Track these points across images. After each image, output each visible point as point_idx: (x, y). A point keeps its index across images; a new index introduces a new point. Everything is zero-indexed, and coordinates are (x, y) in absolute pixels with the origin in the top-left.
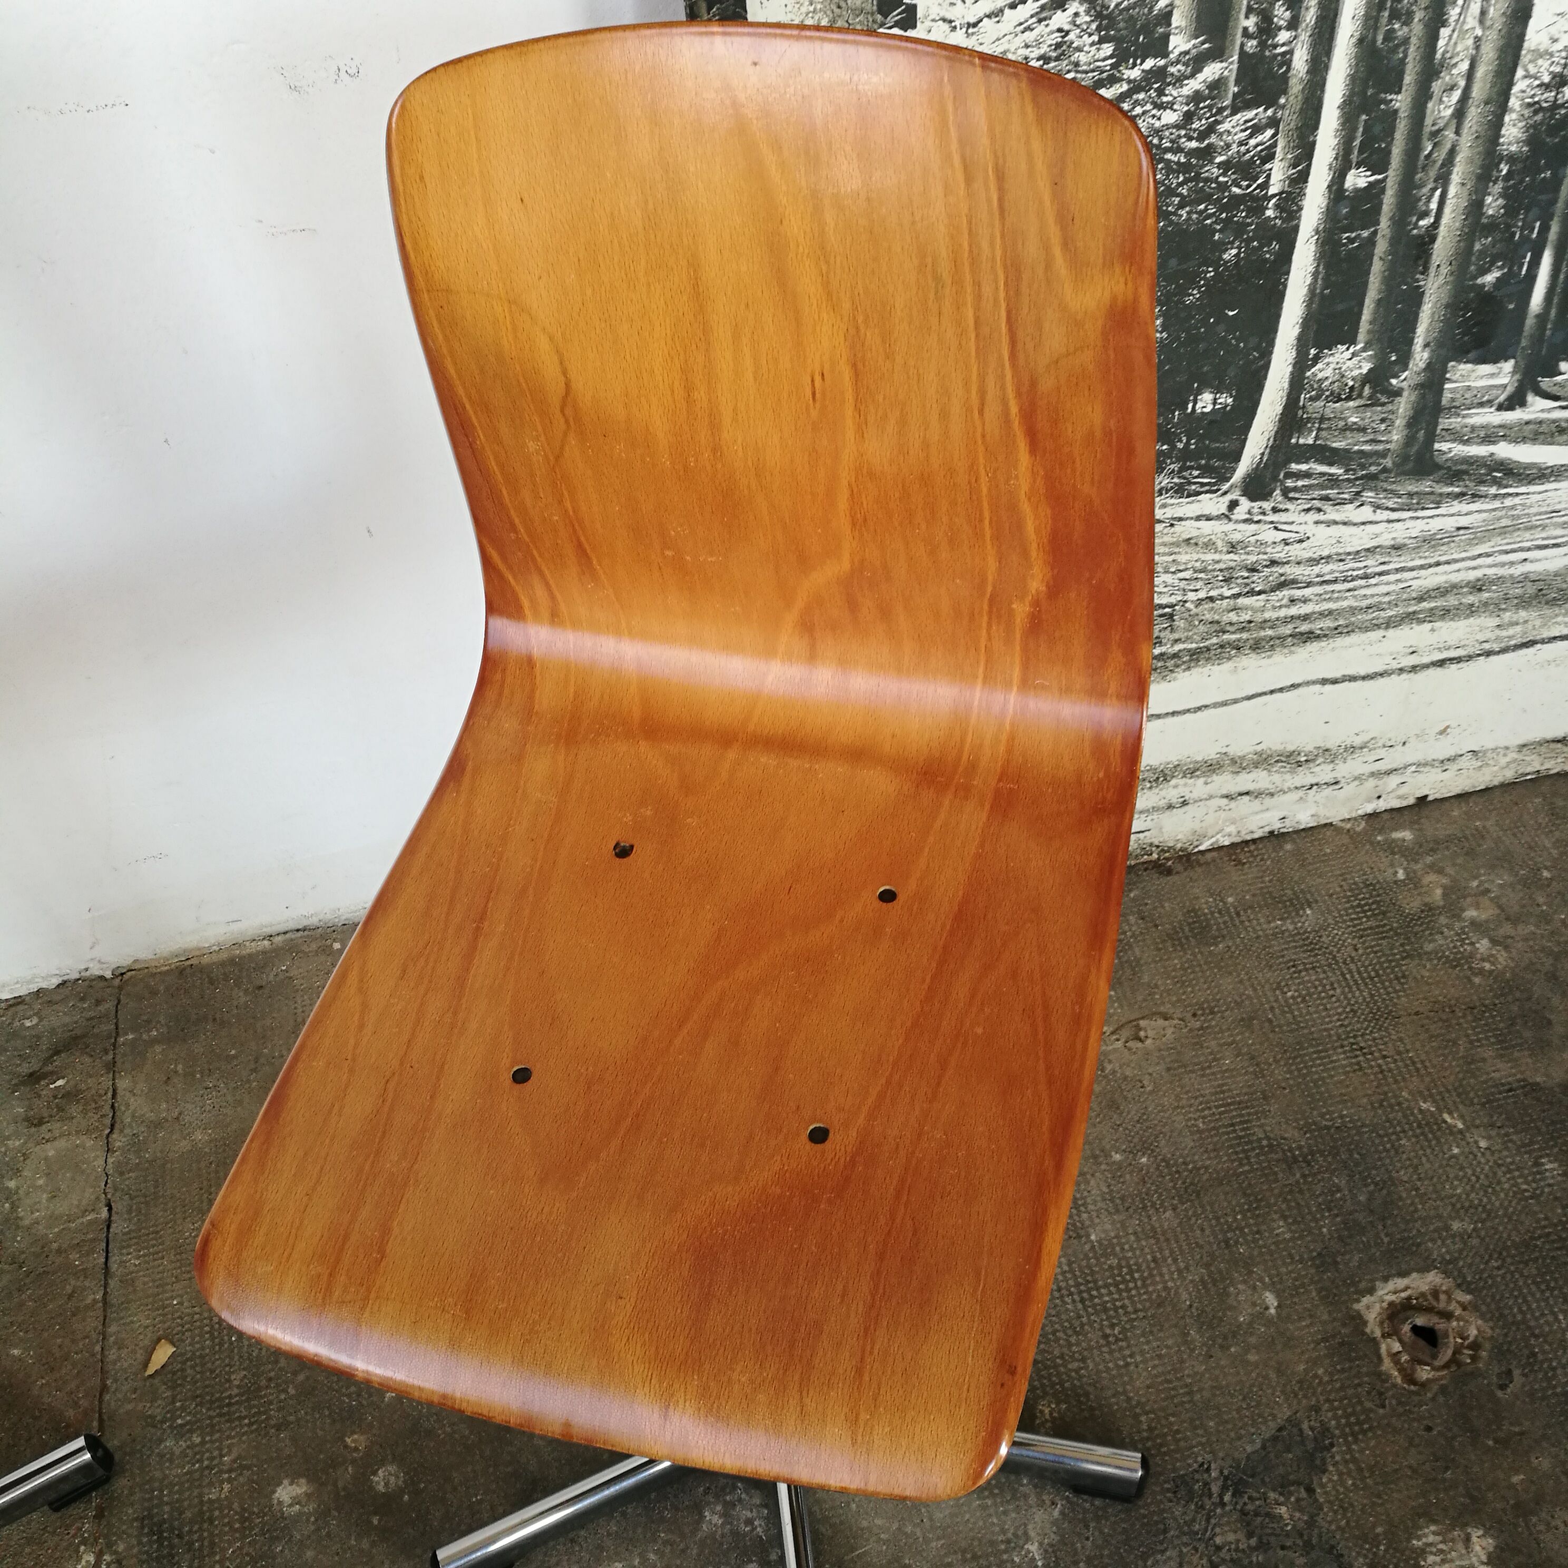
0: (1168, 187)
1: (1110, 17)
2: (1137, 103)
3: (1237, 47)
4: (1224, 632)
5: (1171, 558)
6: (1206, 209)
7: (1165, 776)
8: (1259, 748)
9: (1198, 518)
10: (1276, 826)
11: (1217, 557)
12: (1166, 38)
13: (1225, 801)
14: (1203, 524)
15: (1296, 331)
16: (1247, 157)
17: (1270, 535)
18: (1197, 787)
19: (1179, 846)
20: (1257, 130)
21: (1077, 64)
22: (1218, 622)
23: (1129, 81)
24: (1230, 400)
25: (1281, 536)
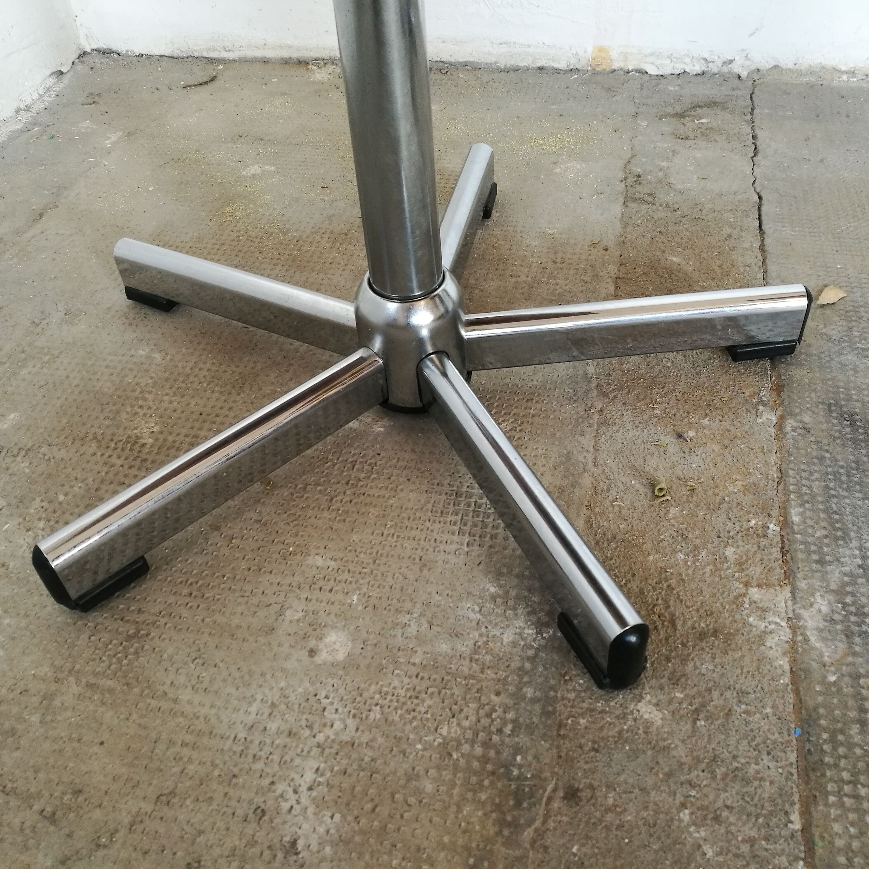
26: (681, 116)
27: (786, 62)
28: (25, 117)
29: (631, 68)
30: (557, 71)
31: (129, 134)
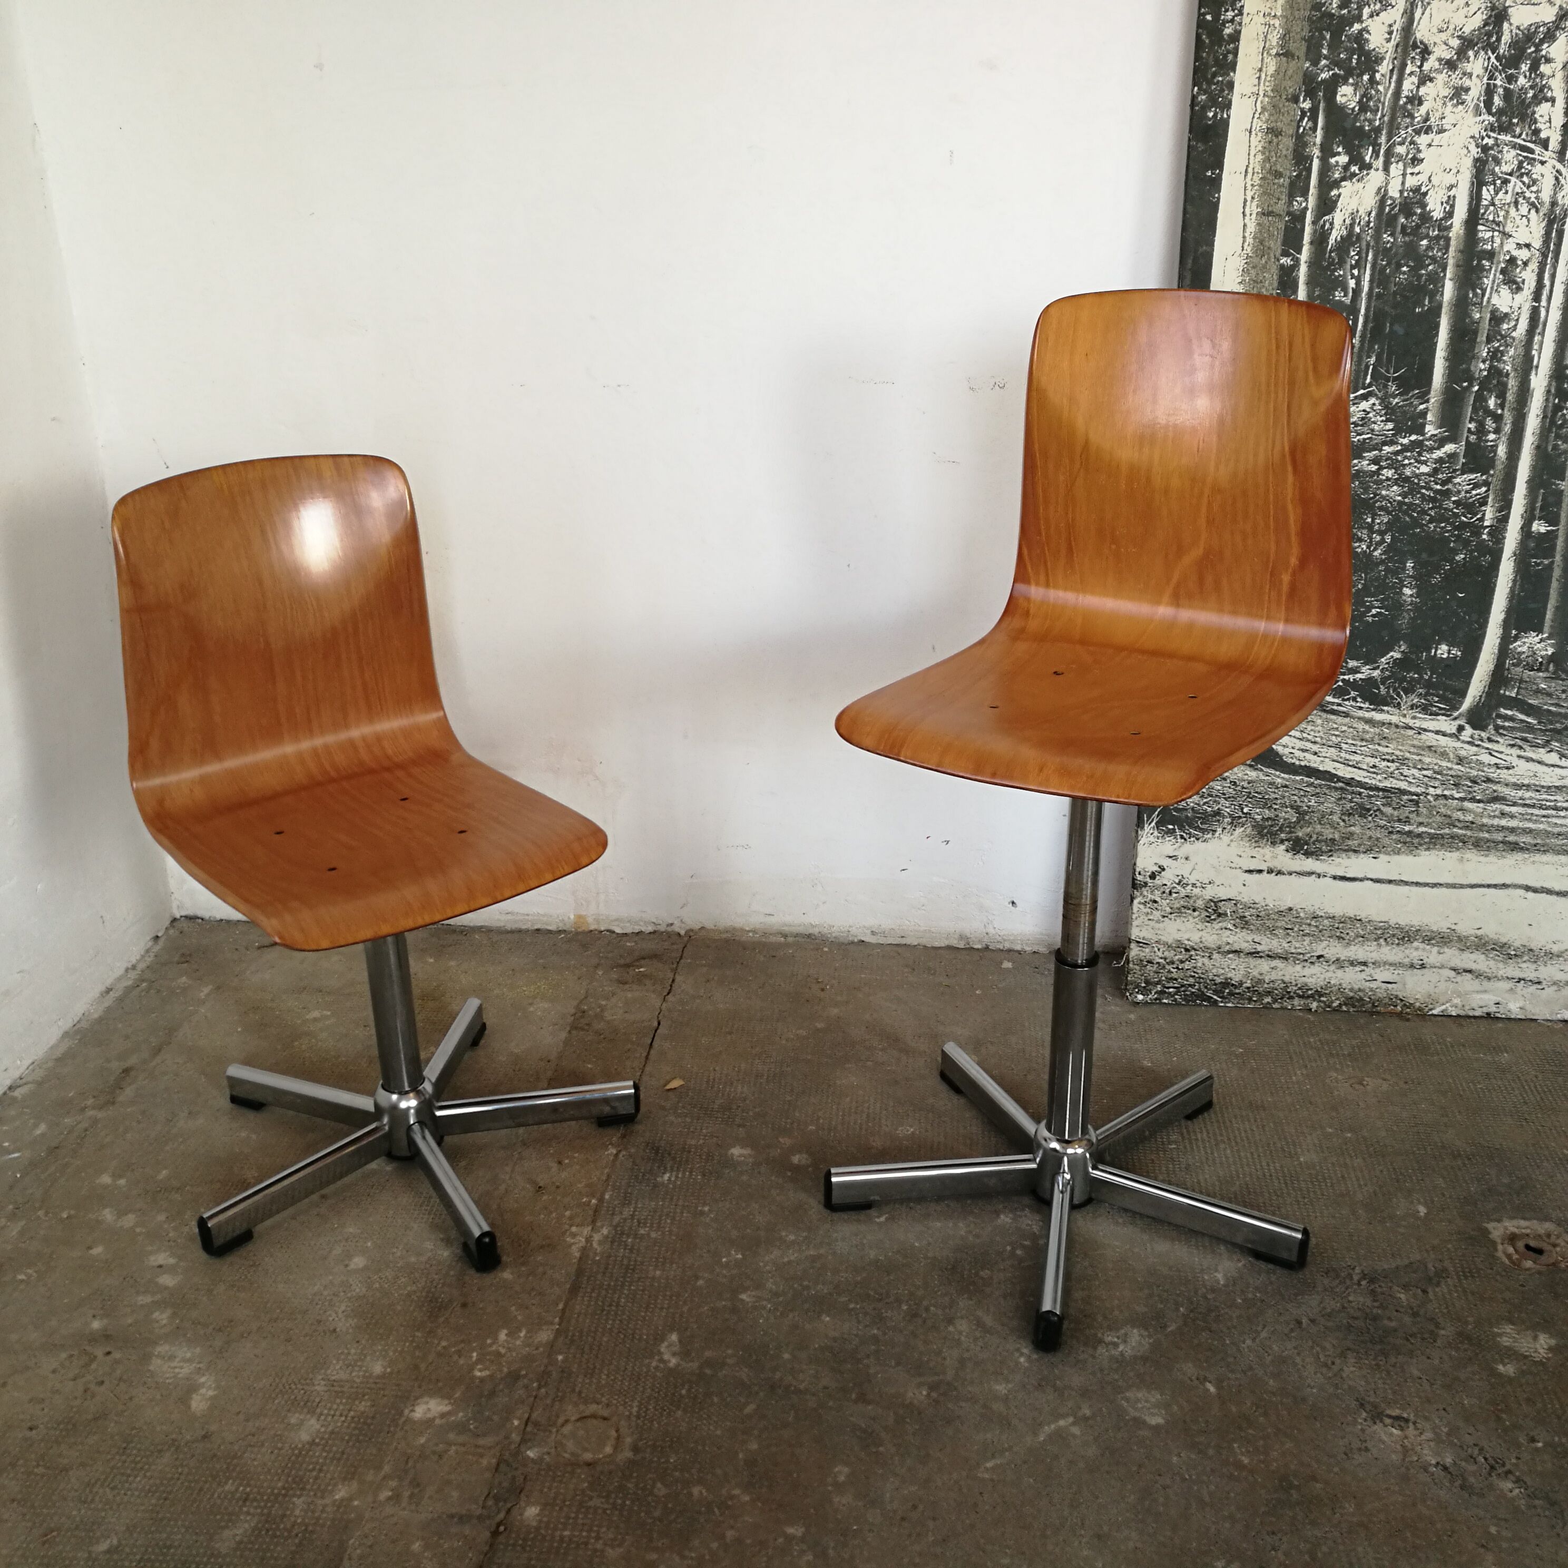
0: (1423, 509)
1: (1392, 409)
2: (1406, 458)
3: (1465, 438)
4: (1455, 826)
5: (1417, 758)
6: (1445, 527)
7: (1409, 936)
8: (1479, 933)
9: (1437, 732)
10: (1493, 1009)
11: (1449, 765)
12: (1423, 426)
13: (1453, 974)
14: (1439, 737)
15: (1502, 616)
16: (1471, 500)
17: (1486, 758)
18: (1432, 955)
19: (1418, 1004)
20: (1476, 486)
21: (1373, 430)
22: (1450, 817)
23: (1402, 445)
24: (1459, 653)
25: (1494, 761)
26: (628, 966)
27: (709, 925)
28: (133, 975)
29: (602, 929)
30: (550, 932)
31: (218, 988)
